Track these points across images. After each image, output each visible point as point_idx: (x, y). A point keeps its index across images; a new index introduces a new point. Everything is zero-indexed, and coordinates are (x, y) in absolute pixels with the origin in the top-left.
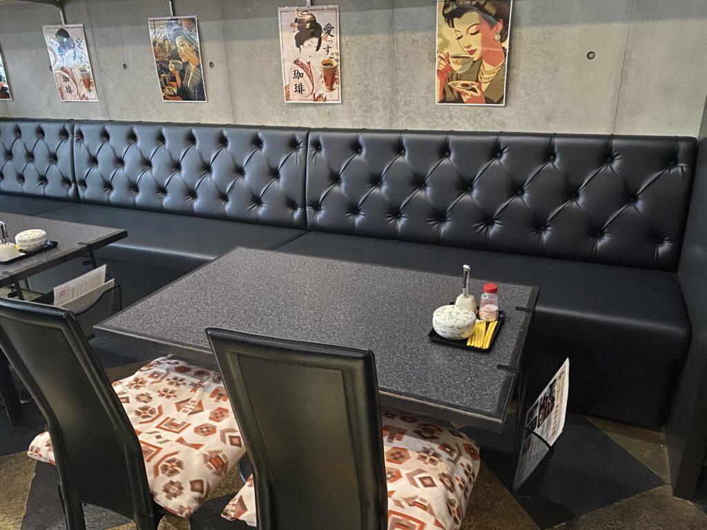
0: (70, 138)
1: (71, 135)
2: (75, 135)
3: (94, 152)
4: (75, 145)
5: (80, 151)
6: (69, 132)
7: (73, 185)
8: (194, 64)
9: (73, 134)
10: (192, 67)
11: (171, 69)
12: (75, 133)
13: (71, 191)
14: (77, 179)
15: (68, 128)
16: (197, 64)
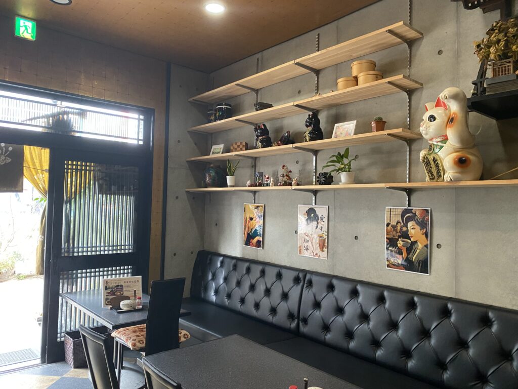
0: (301, 284)
1: (302, 282)
2: (306, 282)
3: (319, 298)
4: (304, 290)
5: (308, 295)
6: (302, 279)
7: (296, 320)
8: (421, 244)
9: (304, 281)
10: (420, 246)
11: (399, 245)
12: (306, 280)
13: (294, 325)
14: (301, 316)
15: (301, 275)
16: (425, 244)
